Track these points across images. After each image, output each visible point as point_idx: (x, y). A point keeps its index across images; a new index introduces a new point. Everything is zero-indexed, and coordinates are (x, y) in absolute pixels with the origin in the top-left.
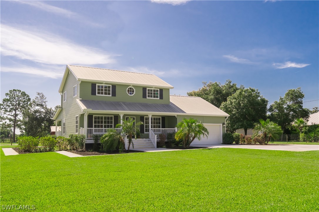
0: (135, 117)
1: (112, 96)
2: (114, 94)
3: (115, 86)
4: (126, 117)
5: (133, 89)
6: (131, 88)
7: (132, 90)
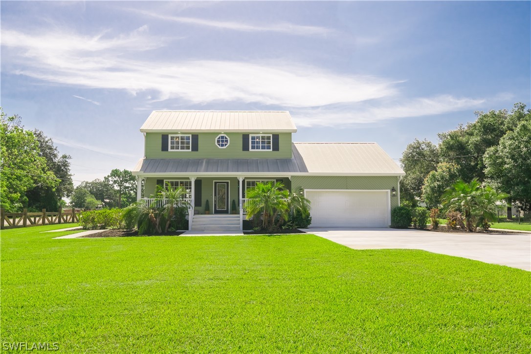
0: (229, 181)
1: (192, 151)
2: (195, 148)
3: (198, 135)
4: (214, 181)
5: (226, 138)
6: (222, 137)
7: (224, 139)
